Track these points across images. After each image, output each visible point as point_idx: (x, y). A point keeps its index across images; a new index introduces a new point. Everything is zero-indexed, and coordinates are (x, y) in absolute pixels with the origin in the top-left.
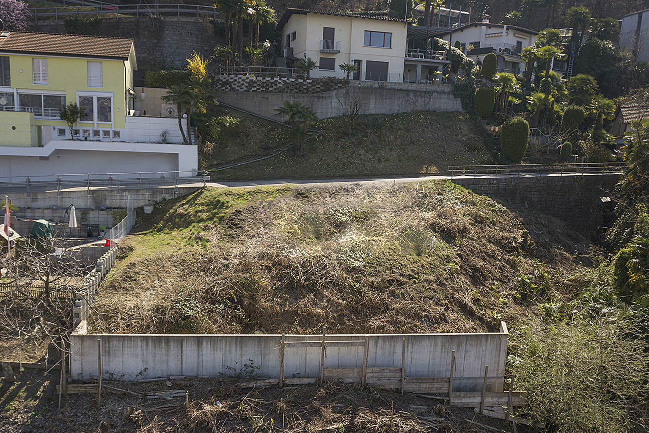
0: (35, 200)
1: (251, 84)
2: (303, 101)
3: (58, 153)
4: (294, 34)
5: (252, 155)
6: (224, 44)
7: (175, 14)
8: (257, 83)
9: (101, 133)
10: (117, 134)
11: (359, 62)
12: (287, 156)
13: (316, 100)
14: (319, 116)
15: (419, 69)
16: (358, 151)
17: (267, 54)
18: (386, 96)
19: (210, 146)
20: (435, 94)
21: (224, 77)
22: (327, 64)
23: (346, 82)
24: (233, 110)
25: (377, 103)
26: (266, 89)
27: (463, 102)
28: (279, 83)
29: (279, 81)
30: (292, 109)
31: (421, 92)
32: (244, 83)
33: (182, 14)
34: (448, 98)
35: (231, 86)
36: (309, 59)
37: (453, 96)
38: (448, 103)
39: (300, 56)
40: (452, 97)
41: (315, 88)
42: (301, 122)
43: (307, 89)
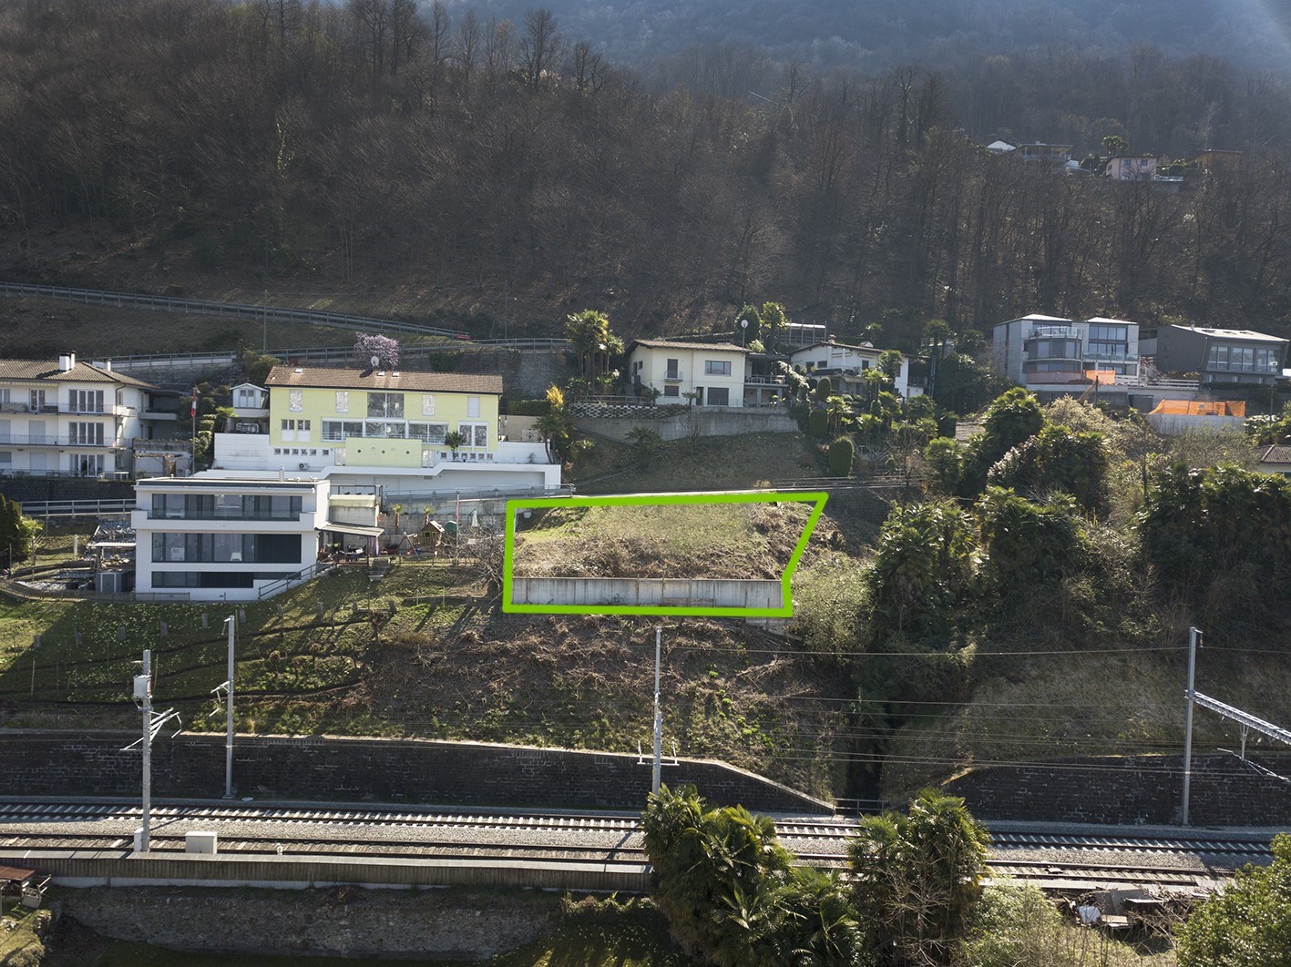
0: (438, 508)
1: (603, 411)
2: (650, 426)
3: (444, 471)
4: (641, 363)
5: (606, 473)
6: (578, 375)
7: (531, 348)
8: (609, 410)
9: (477, 456)
10: (490, 456)
11: (701, 389)
12: (637, 472)
13: (661, 424)
14: (664, 438)
15: (759, 393)
16: (699, 468)
17: (616, 382)
18: (726, 420)
19: (570, 465)
20: (771, 417)
21: (578, 405)
22: (671, 391)
23: (688, 408)
24: (588, 435)
25: (717, 426)
26: (617, 415)
27: (799, 423)
28: (629, 410)
29: (629, 408)
30: (640, 434)
31: (759, 415)
32: (597, 410)
33: (537, 347)
34: (785, 420)
35: (585, 413)
36: (655, 389)
37: (790, 418)
38: (785, 425)
39: (648, 385)
40: (788, 418)
41: (661, 413)
42: (649, 444)
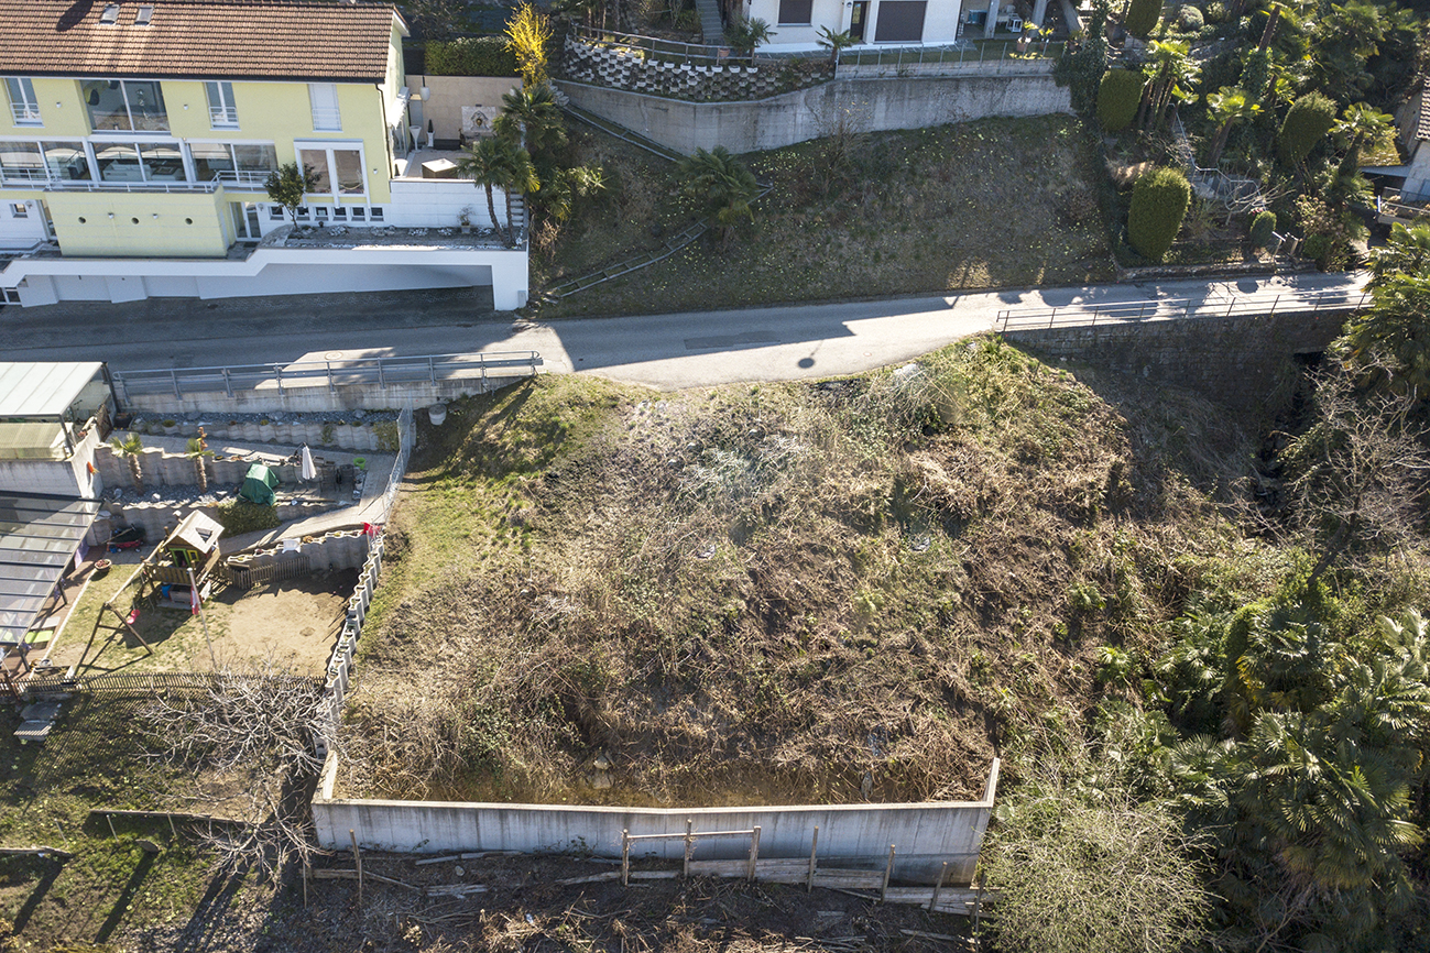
1: (635, 73)
5: (630, 251)
8: (648, 73)
9: (349, 212)
10: (377, 212)
12: (697, 252)
13: (763, 114)
16: (836, 236)
18: (910, 94)
19: (551, 232)
20: (1015, 82)
25: (890, 110)
26: (664, 87)
27: (1075, 95)
28: (692, 77)
29: (691, 73)
31: (987, 78)
32: (622, 68)
34: (1044, 88)
35: (596, 72)
37: (1054, 83)
38: (1043, 98)
40: (1052, 84)
41: (764, 84)
43: (747, 89)
